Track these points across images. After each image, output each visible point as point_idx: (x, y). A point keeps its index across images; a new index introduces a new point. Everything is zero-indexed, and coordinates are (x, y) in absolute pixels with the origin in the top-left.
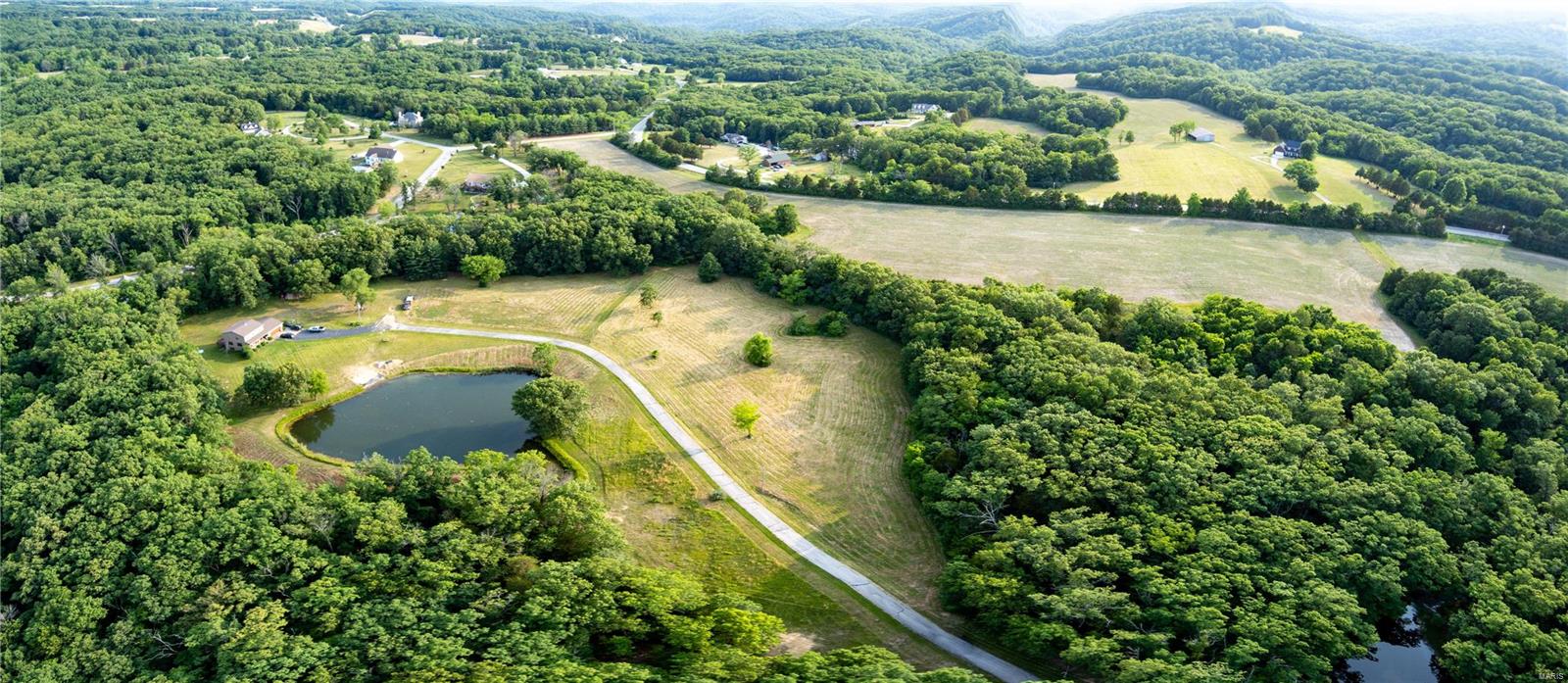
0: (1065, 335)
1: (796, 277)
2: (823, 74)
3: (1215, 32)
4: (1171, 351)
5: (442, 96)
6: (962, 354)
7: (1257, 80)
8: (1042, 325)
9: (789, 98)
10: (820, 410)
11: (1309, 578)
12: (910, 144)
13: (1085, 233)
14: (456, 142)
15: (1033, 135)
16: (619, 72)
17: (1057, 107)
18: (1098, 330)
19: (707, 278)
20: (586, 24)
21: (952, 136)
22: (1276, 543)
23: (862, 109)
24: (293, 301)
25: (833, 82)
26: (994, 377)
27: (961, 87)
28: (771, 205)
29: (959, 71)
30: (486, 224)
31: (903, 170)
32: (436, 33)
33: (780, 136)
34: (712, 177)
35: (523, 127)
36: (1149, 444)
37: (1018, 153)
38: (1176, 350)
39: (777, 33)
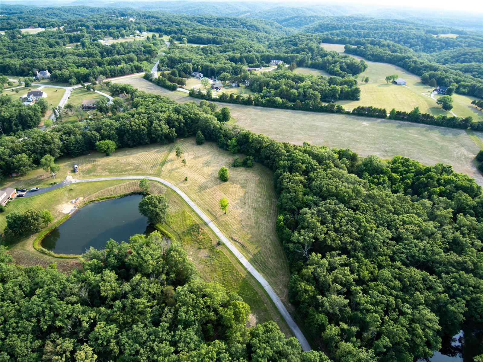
0: (336, 170)
1: (234, 140)
2: (231, 42)
3: (415, 34)
4: (376, 180)
5: (56, 60)
6: (297, 176)
7: (430, 58)
8: (326, 164)
9: (218, 54)
10: (247, 200)
11: (421, 304)
12: (272, 79)
13: (343, 124)
14: (71, 84)
15: (324, 76)
16: (138, 39)
17: (335, 62)
18: (347, 168)
19: (199, 143)
20: (114, 13)
21: (289, 76)
22: (410, 282)
23: (250, 61)
24: (17, 177)
25: (236, 47)
26: (308, 186)
27: (292, 52)
28: (219, 107)
29: (291, 44)
30: (102, 125)
31: (269, 92)
32: (40, 26)
33: (217, 74)
34: (192, 95)
35: (101, 73)
36: (365, 223)
37: (318, 85)
38: (378, 180)
39: (207, 17)
